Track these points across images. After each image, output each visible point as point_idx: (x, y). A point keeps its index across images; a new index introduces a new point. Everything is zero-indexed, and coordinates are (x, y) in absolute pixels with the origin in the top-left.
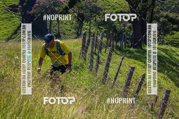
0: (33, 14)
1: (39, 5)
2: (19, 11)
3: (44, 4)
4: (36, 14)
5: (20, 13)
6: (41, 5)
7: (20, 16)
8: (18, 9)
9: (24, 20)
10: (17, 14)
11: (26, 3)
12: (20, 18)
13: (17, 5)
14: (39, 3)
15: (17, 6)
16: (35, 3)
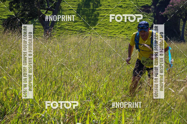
0: (165, 15)
1: (173, 6)
2: (151, 12)
3: (178, 5)
4: (168, 15)
5: (152, 14)
6: (175, 6)
7: (152, 16)
8: (151, 9)
9: (156, 21)
10: (149, 15)
11: (159, 3)
12: (151, 19)
13: (150, 5)
14: (172, 4)
15: (150, 7)
16: (168, 4)
